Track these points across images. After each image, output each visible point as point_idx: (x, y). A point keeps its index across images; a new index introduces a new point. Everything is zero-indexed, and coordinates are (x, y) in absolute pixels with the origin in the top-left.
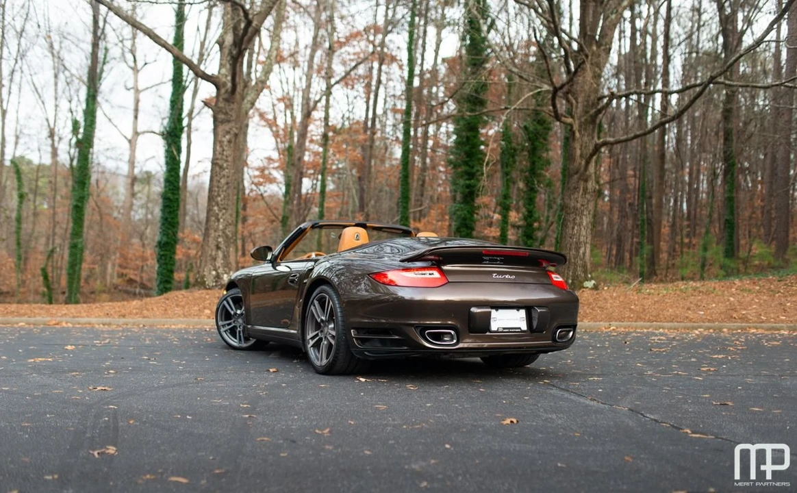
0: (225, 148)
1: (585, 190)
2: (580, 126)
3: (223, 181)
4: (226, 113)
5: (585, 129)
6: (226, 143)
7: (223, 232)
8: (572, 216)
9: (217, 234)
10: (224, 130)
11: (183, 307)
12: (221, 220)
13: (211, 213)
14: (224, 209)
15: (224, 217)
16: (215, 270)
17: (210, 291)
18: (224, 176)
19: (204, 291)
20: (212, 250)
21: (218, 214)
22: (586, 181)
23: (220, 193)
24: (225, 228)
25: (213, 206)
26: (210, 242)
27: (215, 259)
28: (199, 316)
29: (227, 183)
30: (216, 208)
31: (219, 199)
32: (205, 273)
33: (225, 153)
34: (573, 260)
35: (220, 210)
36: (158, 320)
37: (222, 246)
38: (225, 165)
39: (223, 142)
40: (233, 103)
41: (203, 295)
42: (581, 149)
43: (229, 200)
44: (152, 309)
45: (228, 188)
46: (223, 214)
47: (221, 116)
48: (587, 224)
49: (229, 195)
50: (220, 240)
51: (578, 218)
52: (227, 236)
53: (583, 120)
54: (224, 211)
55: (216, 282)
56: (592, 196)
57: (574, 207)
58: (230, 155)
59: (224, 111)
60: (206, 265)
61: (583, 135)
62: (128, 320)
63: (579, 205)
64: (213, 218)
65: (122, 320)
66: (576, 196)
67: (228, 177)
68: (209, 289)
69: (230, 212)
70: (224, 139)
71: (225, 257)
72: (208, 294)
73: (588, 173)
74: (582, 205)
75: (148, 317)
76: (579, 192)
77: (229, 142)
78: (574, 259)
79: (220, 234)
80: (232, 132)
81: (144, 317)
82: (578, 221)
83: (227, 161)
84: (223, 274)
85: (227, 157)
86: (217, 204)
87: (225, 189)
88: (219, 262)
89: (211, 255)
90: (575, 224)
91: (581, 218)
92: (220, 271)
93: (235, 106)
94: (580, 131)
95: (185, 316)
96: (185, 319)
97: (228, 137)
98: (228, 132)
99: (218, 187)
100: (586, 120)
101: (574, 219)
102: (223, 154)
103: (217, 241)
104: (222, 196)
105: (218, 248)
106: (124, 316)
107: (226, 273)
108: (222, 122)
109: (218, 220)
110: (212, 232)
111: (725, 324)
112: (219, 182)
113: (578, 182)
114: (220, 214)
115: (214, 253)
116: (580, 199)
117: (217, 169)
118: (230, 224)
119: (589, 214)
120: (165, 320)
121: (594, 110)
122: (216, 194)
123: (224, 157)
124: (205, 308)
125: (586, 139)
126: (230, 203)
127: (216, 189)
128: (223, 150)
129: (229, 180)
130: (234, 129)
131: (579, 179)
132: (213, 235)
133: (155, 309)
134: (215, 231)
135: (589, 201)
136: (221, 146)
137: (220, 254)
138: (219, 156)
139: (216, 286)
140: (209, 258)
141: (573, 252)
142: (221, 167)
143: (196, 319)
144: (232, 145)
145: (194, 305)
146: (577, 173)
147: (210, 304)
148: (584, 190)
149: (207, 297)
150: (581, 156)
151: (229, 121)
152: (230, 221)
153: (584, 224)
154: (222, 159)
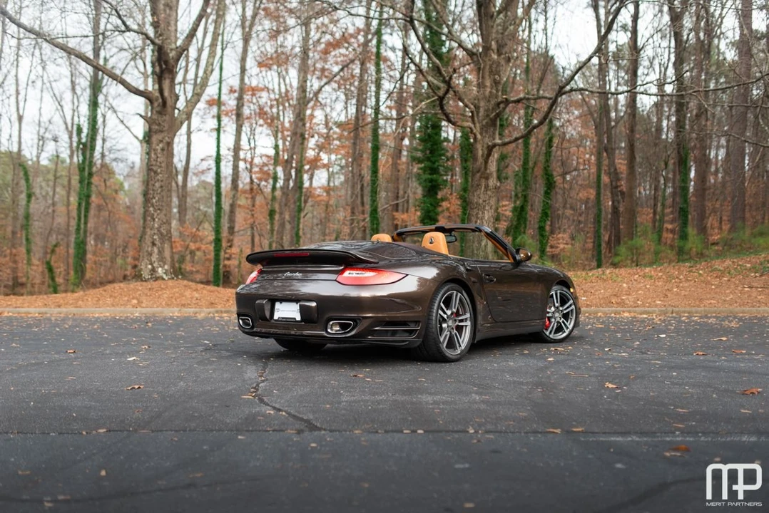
0: (159, 155)
1: (487, 187)
2: (481, 129)
3: (157, 185)
4: (159, 125)
5: (486, 132)
6: (159, 151)
7: (158, 231)
8: (475, 211)
9: (152, 232)
10: (157, 139)
11: (115, 297)
12: (157, 220)
13: (148, 213)
14: (159, 209)
15: (159, 217)
16: (151, 264)
17: (144, 283)
18: (158, 180)
19: (139, 283)
20: (148, 247)
21: (153, 215)
22: (487, 178)
23: (155, 195)
24: (160, 227)
25: (149, 207)
26: (147, 239)
27: (150, 254)
28: (125, 305)
29: (161, 187)
30: (151, 209)
31: (154, 201)
32: (142, 267)
33: (159, 160)
34: (476, 252)
35: (155, 211)
36: (87, 309)
37: (157, 242)
38: (159, 170)
39: (157, 150)
40: (165, 115)
41: (137, 287)
42: (482, 150)
43: (163, 201)
44: (87, 300)
45: (162, 191)
46: (158, 215)
47: (155, 127)
48: (489, 218)
49: (163, 197)
50: (155, 237)
51: (480, 213)
52: (162, 234)
53: (484, 123)
54: (159, 211)
55: (152, 274)
56: (493, 192)
57: (476, 203)
58: (163, 162)
59: (157, 122)
60: (143, 260)
61: (484, 137)
62: (63, 310)
63: (481, 201)
64: (149, 218)
65: (58, 310)
66: (478, 193)
67: (162, 181)
68: (145, 281)
69: (164, 212)
70: (157, 147)
71: (160, 252)
72: (142, 285)
73: (488, 171)
74: (484, 201)
75: (80, 307)
76: (481, 189)
77: (163, 150)
78: (477, 250)
79: (156, 231)
80: (164, 141)
81: (77, 307)
82: (480, 216)
83: (160, 167)
84: (158, 268)
85: (160, 163)
86: (153, 206)
87: (159, 191)
88: (155, 257)
89: (147, 251)
90: (477, 218)
91: (483, 213)
92: (155, 265)
93: (167, 117)
94: (481, 134)
95: (113, 306)
96: (113, 308)
97: (161, 145)
98: (161, 141)
99: (153, 190)
100: (487, 123)
101: (477, 214)
102: (157, 161)
103: (153, 238)
104: (157, 198)
105: (154, 244)
106: (59, 306)
107: (161, 267)
108: (156, 132)
109: (154, 220)
110: (148, 230)
111: (601, 308)
112: (154, 185)
113: (480, 180)
114: (156, 214)
115: (150, 249)
116: (482, 196)
117: (152, 174)
118: (165, 223)
119: (491, 208)
120: (93, 309)
121: (494, 114)
122: (151, 196)
123: (158, 164)
124: (133, 298)
125: (487, 140)
126: (164, 204)
127: (151, 192)
128: (158, 157)
129: (162, 183)
130: (167, 138)
131: (481, 177)
132: (149, 233)
133: (90, 299)
134: (151, 229)
135: (490, 197)
136: (155, 154)
137: (156, 250)
138: (154, 163)
139: (151, 278)
140: (146, 254)
141: (476, 244)
142: (156, 172)
143: (122, 308)
144: (165, 152)
145: (125, 296)
146: (478, 172)
147: (140, 295)
148: (485, 188)
149: (140, 288)
150: (482, 156)
151: (161, 131)
152: (165, 221)
153: (486, 218)
154: (156, 165)
